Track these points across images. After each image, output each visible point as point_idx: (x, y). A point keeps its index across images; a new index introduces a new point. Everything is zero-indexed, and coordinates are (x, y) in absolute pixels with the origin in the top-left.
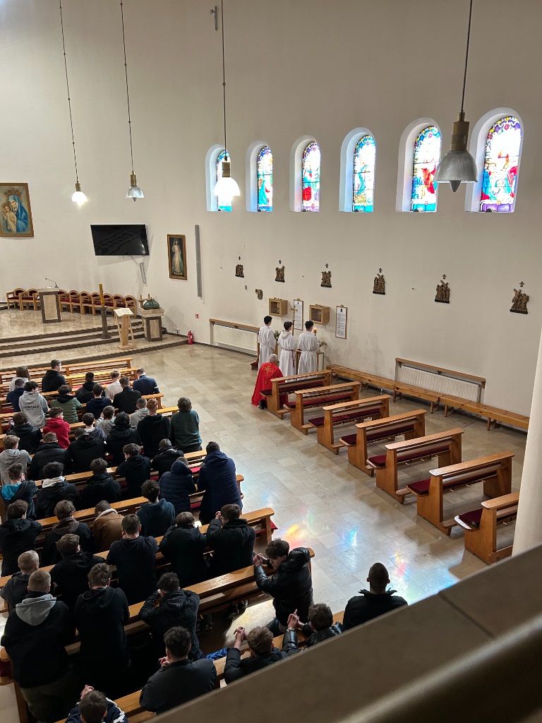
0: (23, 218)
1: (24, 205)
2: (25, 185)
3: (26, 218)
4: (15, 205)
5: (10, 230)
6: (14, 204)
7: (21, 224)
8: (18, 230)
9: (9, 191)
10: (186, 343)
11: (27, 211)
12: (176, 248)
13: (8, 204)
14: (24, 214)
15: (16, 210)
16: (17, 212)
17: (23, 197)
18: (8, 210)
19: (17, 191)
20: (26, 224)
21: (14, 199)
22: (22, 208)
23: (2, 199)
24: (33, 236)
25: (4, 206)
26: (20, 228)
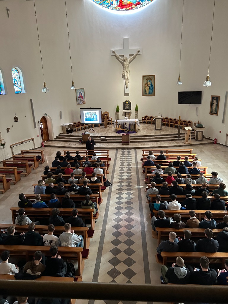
1: (153, 84)
2: (154, 76)
3: (152, 89)
5: (146, 94)
8: (149, 93)
10: (214, 143)
11: (153, 86)
12: (215, 101)
13: (147, 83)
14: (152, 87)
15: (149, 85)
16: (150, 86)
17: (153, 80)
18: (147, 86)
19: (151, 78)
21: (149, 81)
22: (152, 85)
23: (145, 82)
24: (154, 96)
25: (145, 84)
26: (150, 92)
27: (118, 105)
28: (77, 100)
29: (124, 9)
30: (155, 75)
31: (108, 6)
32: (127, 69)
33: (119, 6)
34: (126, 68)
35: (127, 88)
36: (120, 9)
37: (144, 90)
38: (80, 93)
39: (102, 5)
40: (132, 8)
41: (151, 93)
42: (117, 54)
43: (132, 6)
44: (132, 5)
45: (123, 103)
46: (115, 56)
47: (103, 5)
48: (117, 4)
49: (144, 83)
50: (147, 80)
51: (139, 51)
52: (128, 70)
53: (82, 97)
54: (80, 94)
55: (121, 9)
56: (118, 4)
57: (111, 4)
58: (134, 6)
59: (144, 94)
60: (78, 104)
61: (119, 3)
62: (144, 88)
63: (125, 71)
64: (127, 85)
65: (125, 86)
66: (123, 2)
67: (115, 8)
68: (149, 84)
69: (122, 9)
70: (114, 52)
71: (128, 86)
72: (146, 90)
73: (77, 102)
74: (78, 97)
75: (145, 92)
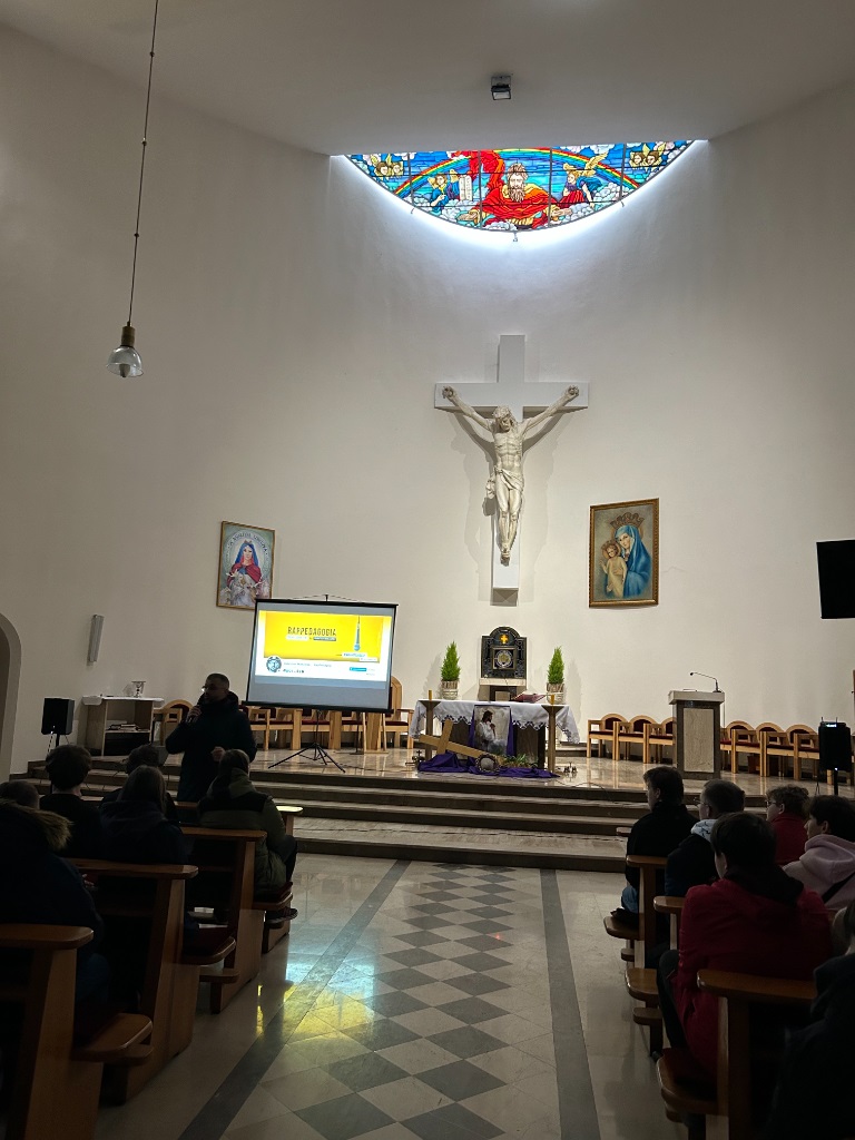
0: (639, 566)
1: (647, 542)
2: (653, 504)
3: (645, 567)
4: (627, 542)
5: (611, 594)
6: (625, 541)
7: (635, 579)
8: (626, 592)
9: (619, 518)
11: (651, 553)
13: (614, 542)
14: (643, 559)
15: (628, 552)
16: (630, 556)
17: (646, 526)
18: (612, 554)
19: (636, 515)
20: (645, 579)
21: (628, 531)
22: (640, 549)
23: (605, 535)
24: (656, 603)
25: (605, 548)
26: (632, 587)
27: (453, 648)
29: (511, 223)
30: (657, 500)
31: (434, 204)
32: (510, 469)
33: (485, 206)
34: (506, 463)
35: (505, 561)
36: (489, 222)
37: (596, 576)
38: (248, 548)
39: (409, 199)
40: (545, 220)
42: (468, 402)
43: (546, 210)
44: (545, 205)
45: (484, 638)
46: (457, 412)
47: (416, 200)
48: (477, 195)
49: (599, 544)
53: (253, 570)
54: (247, 554)
55: (493, 224)
56: (483, 195)
57: (453, 193)
58: (552, 210)
60: (222, 602)
61: (485, 191)
64: (507, 544)
65: (498, 553)
66: (505, 187)
67: (468, 217)
69: (501, 223)
70: (448, 392)
71: (512, 554)
72: (607, 575)
73: (222, 592)
74: (230, 569)
75: (606, 585)
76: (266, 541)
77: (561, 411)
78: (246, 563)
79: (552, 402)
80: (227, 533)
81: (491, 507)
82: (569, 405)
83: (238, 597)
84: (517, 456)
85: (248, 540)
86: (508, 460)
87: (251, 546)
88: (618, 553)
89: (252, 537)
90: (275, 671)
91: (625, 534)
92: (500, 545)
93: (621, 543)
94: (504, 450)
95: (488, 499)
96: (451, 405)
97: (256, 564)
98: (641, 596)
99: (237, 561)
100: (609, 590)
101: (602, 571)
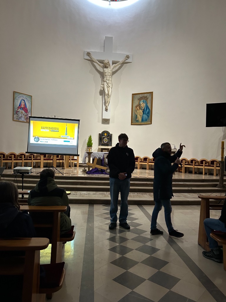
1: (149, 105)
3: (148, 113)
5: (138, 121)
7: (145, 116)
8: (142, 120)
11: (150, 108)
14: (148, 110)
17: (149, 100)
18: (138, 109)
19: (146, 97)
20: (148, 116)
21: (144, 102)
22: (147, 107)
23: (136, 103)
24: (151, 124)
25: (136, 107)
26: (144, 119)
27: (90, 137)
28: (15, 112)
30: (152, 92)
34: (107, 78)
35: (106, 110)
37: (133, 115)
38: (23, 101)
41: (146, 120)
42: (95, 58)
45: (99, 134)
46: (91, 61)
49: (134, 106)
50: (140, 99)
51: (128, 57)
52: (110, 82)
53: (25, 109)
54: (23, 103)
59: (135, 121)
60: (15, 119)
62: (133, 113)
63: (105, 83)
64: (107, 105)
65: (104, 107)
68: (143, 105)
70: (89, 54)
71: (108, 108)
72: (137, 115)
73: (15, 116)
74: (17, 108)
75: (136, 118)
76: (29, 99)
77: (124, 63)
78: (22, 106)
79: (121, 60)
80: (15, 95)
81: (102, 93)
82: (127, 61)
83: (20, 118)
84: (110, 76)
85: (23, 98)
86: (108, 77)
87: (24, 101)
88: (140, 108)
89: (24, 97)
90: (37, 142)
91: (143, 103)
92: (105, 105)
93: (141, 105)
94: (107, 74)
95: (101, 90)
96: (89, 58)
97: (26, 107)
98: (147, 121)
99: (19, 106)
100: (137, 120)
101: (135, 114)
